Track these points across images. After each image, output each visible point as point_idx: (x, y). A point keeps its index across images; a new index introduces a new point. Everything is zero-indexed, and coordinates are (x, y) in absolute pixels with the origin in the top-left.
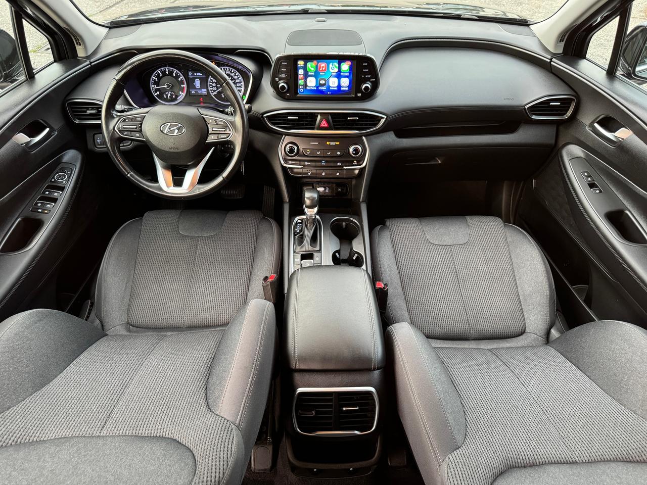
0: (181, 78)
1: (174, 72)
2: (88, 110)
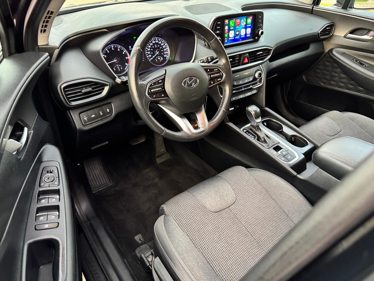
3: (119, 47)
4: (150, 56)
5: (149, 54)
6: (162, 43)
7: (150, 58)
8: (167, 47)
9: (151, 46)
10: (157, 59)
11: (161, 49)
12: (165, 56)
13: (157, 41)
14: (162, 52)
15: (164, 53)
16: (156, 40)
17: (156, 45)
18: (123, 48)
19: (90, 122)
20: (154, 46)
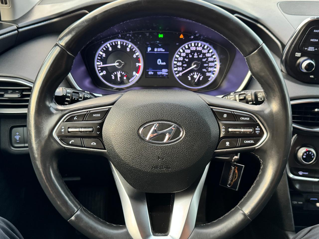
0: (137, 54)
1: (127, 47)
2: (7, 93)
3: (129, 46)
4: (180, 69)
5: (179, 66)
6: (208, 52)
7: (179, 72)
8: (216, 61)
9: (187, 54)
10: (192, 77)
11: (205, 62)
12: (208, 74)
13: (199, 49)
14: (205, 67)
15: (207, 70)
16: (198, 46)
17: (197, 53)
18: (135, 48)
19: (23, 145)
20: (193, 56)
